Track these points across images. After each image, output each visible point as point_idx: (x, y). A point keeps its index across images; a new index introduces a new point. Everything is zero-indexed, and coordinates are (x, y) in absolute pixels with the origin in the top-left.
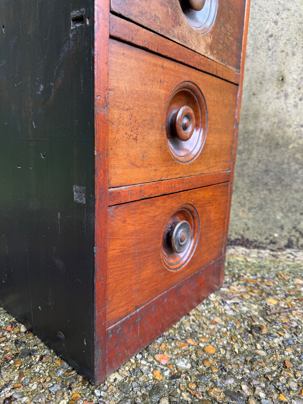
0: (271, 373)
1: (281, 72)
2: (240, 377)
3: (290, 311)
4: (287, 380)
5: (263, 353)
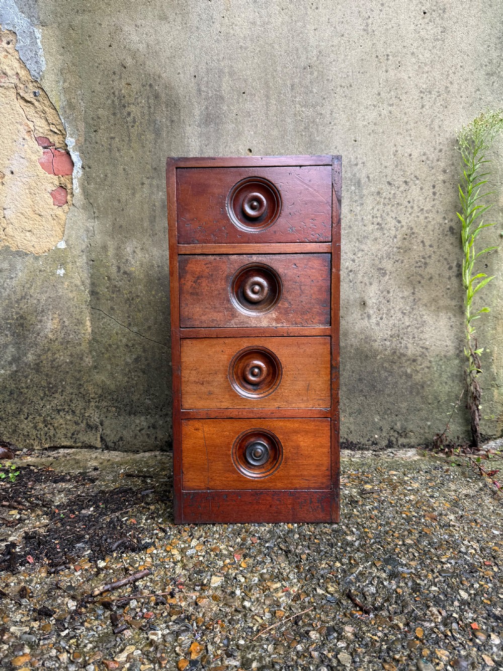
0: (362, 521)
1: (362, 298)
2: (341, 524)
3: (382, 491)
4: (371, 524)
5: (357, 513)
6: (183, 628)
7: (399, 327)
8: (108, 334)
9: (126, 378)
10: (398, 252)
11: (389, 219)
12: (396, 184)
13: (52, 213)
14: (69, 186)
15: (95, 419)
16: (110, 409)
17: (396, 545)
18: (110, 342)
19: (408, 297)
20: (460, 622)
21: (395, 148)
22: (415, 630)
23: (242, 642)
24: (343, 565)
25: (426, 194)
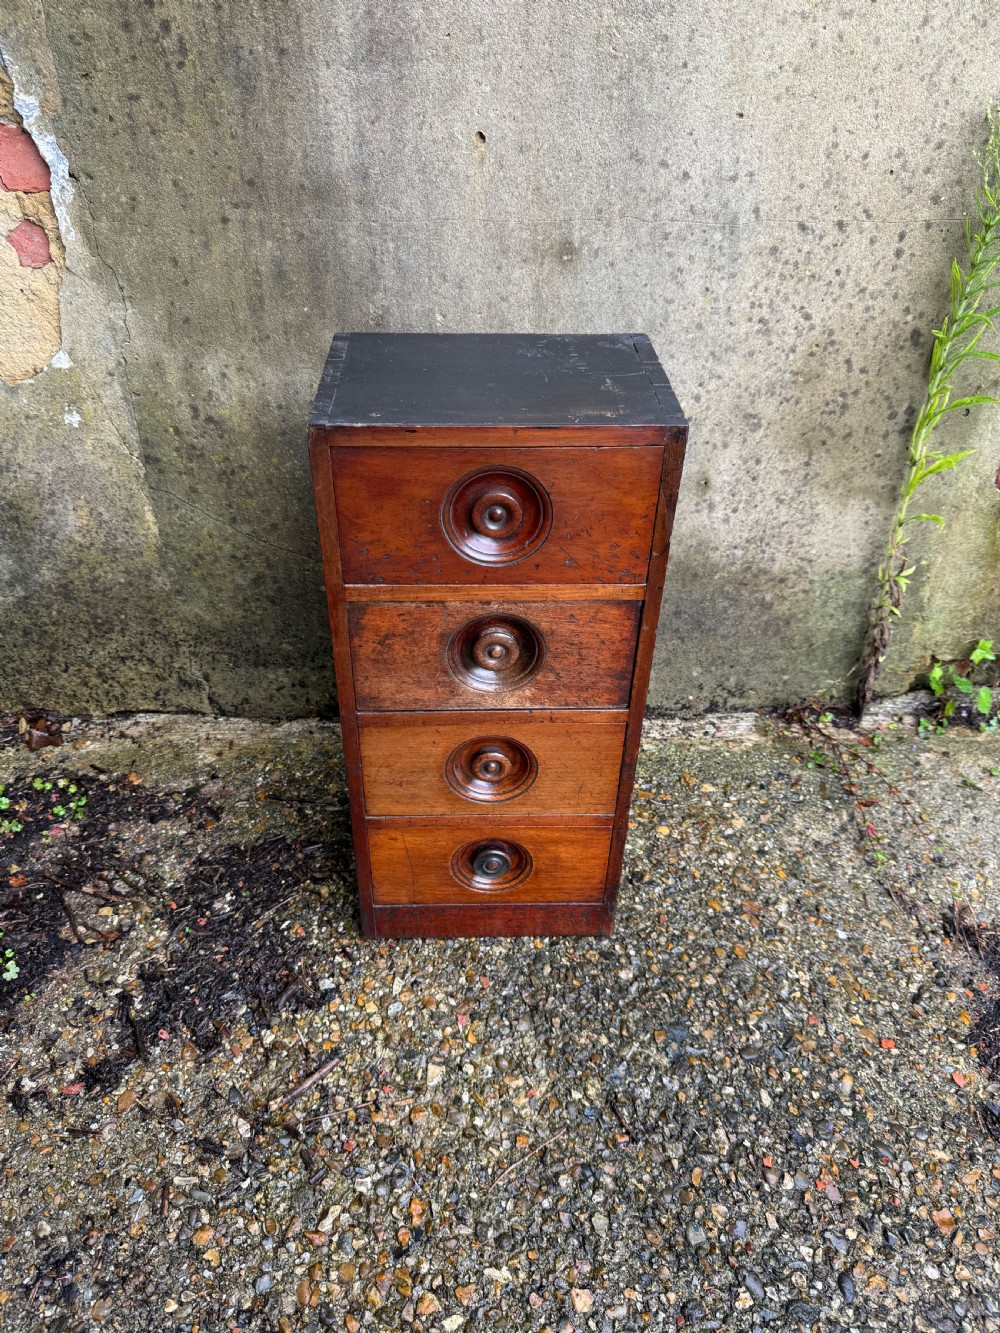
0: (644, 930)
1: (704, 473)
2: (614, 937)
3: (682, 845)
4: (659, 935)
5: (640, 907)
6: (397, 1171)
7: (765, 525)
8: (193, 537)
9: (241, 613)
10: (794, 382)
11: (787, 311)
12: (818, 228)
13: (22, 286)
14: (48, 222)
15: (194, 672)
16: (217, 656)
17: (690, 989)
18: (201, 550)
19: (795, 471)
20: (751, 1156)
21: (831, 138)
22: (691, 1171)
23: (474, 1195)
24: (610, 1040)
25: (879, 255)
